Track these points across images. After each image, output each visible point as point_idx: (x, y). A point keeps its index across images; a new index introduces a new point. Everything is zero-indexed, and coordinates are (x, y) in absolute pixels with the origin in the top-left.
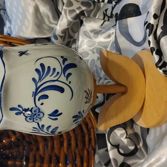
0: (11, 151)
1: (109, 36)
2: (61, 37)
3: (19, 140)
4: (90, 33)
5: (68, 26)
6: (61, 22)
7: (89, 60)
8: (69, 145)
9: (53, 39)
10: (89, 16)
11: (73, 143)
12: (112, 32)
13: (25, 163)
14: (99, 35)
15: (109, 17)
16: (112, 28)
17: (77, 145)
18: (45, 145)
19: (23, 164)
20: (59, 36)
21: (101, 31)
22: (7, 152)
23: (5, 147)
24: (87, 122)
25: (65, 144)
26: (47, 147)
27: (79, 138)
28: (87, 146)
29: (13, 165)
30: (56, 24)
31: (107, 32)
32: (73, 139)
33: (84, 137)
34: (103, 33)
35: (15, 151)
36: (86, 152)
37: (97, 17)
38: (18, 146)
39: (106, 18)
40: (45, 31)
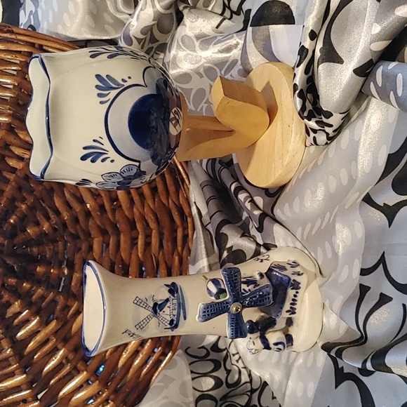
0: (41, 248)
1: (228, 50)
2: (139, 40)
3: (55, 229)
4: (195, 40)
5: (153, 20)
6: (142, 12)
7: (192, 89)
8: (148, 244)
9: (122, 44)
10: (194, 7)
11: (155, 241)
12: (235, 42)
13: (66, 272)
14: (211, 46)
15: (232, 12)
16: (235, 35)
17: (161, 246)
18: (104, 242)
19: (64, 273)
20: (135, 37)
21: (216, 37)
22: (35, 250)
23: (29, 242)
24: (181, 205)
25: (140, 242)
26: (108, 245)
27: (166, 232)
28: (180, 249)
29: (45, 274)
30: (130, 15)
31: (226, 42)
32: (154, 233)
33: (176, 231)
34: (219, 42)
35: (50, 249)
36: (176, 258)
37: (210, 9)
38: (54, 241)
39: (227, 13)
40: (106, 26)
